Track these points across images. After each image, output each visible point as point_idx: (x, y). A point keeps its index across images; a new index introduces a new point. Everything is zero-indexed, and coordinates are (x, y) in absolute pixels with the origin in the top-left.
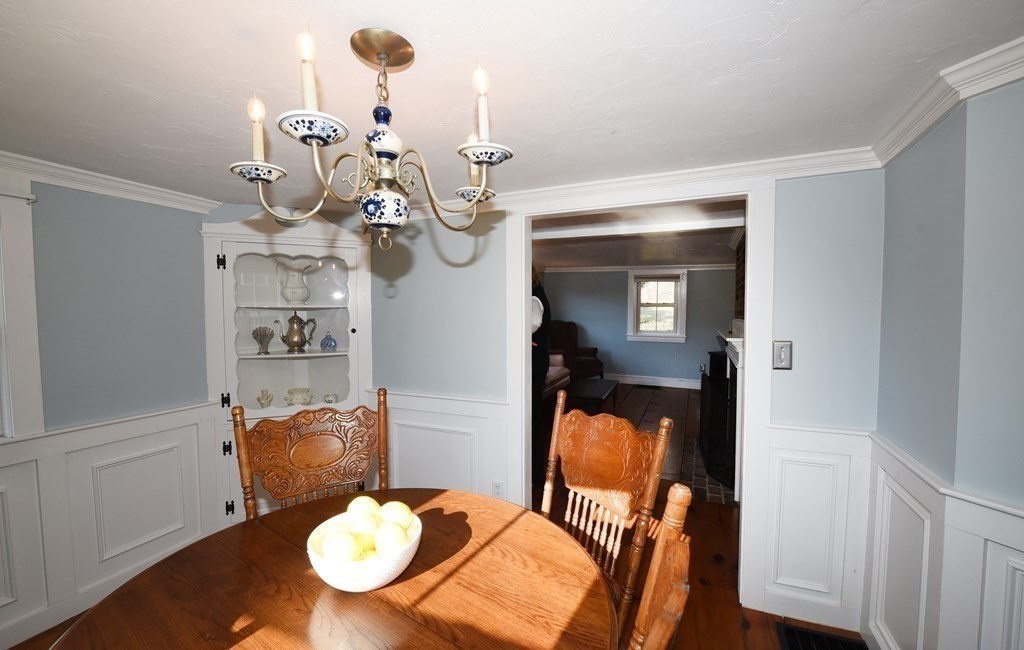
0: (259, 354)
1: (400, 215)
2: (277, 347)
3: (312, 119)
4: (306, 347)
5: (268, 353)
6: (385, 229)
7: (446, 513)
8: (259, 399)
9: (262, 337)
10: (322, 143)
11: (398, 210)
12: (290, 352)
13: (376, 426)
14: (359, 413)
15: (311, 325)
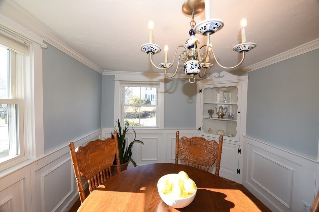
0: (209, 117)
1: (193, 68)
2: (215, 116)
3: (144, 47)
4: (224, 117)
5: (212, 117)
6: (192, 75)
7: (226, 199)
8: (208, 131)
9: (211, 112)
10: (152, 53)
11: (192, 67)
12: (219, 118)
13: (217, 149)
14: (212, 142)
15: (226, 110)
